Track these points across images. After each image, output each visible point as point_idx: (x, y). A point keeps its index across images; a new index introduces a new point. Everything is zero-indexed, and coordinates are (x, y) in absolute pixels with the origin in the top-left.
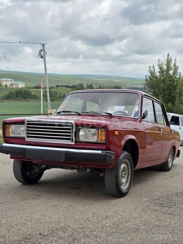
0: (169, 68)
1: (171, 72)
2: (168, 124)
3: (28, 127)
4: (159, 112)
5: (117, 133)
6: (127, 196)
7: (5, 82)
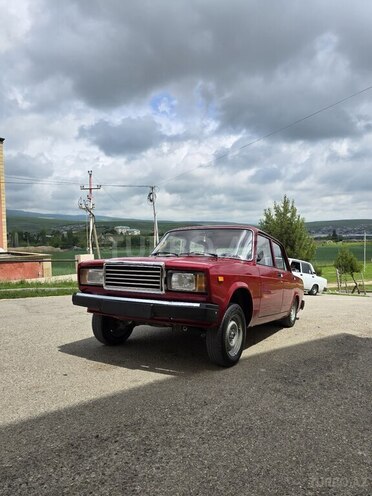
0: (286, 210)
1: (289, 215)
2: (289, 269)
3: (107, 272)
4: (278, 257)
5: (221, 279)
6: (237, 366)
7: (121, 230)
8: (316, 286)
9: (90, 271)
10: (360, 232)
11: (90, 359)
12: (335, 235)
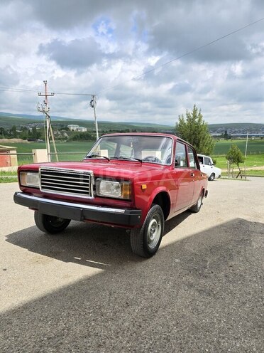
0: (195, 117)
1: (197, 120)
3: (42, 177)
5: (144, 187)
7: (73, 127)
8: (214, 174)
9: (29, 174)
10: (243, 132)
11: (31, 250)
12: (226, 134)
